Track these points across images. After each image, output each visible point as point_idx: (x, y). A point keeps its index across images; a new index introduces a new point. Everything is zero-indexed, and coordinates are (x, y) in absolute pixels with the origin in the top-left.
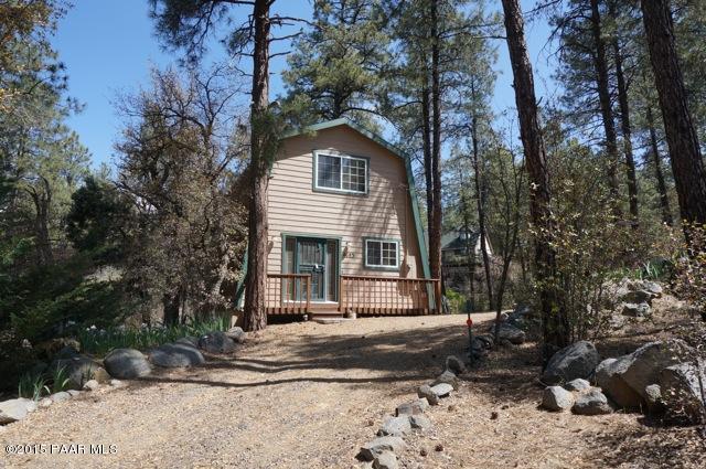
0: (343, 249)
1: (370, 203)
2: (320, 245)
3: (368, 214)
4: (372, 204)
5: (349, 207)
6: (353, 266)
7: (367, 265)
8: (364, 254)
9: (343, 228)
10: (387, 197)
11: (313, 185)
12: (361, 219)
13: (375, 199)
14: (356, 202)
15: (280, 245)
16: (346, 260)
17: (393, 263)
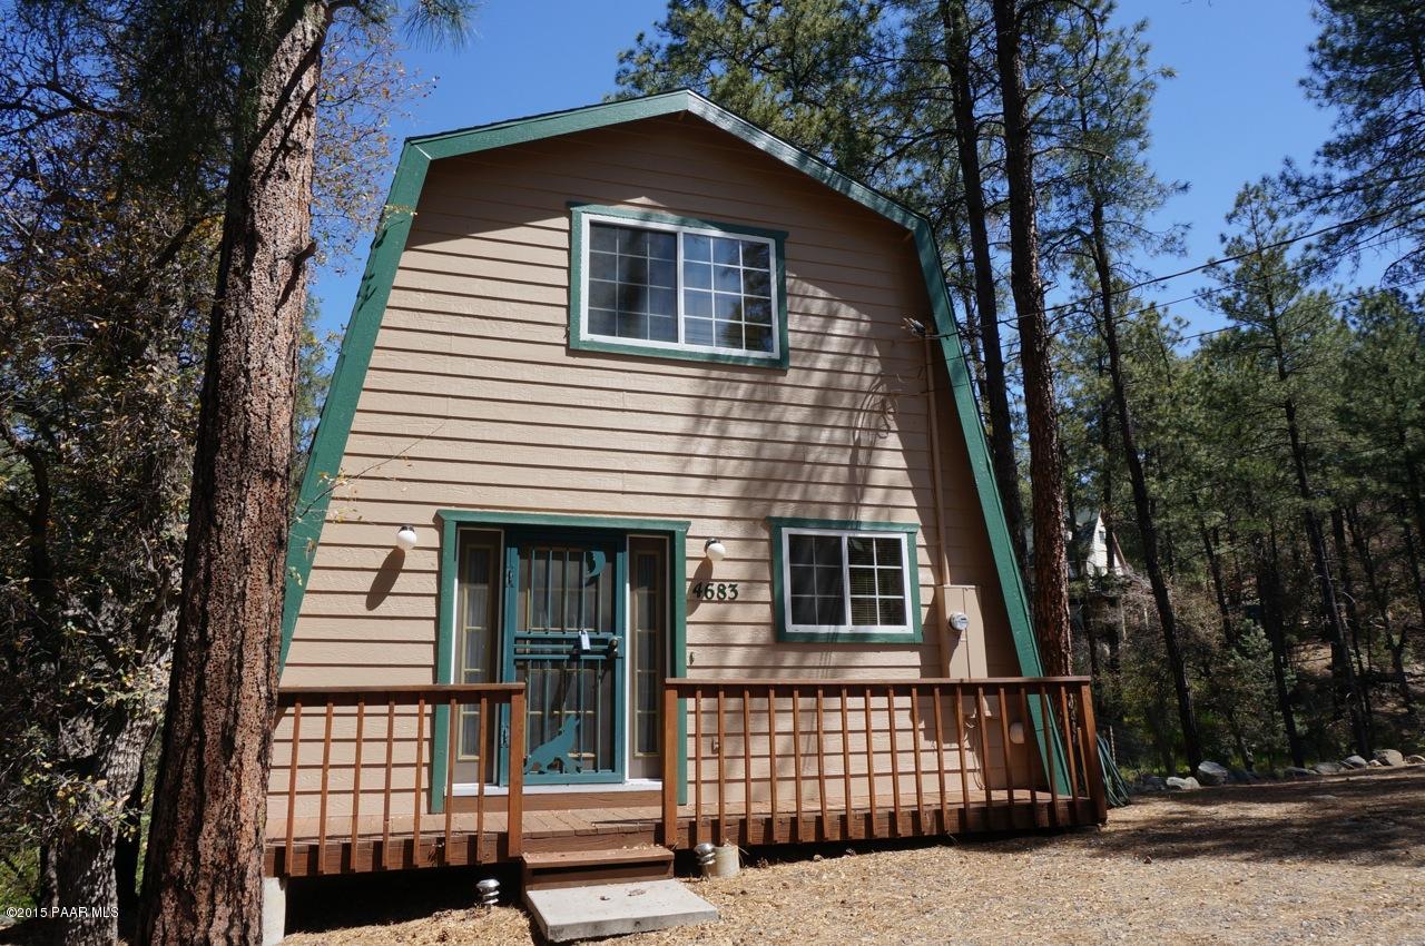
0: (691, 569)
1: (798, 390)
2: (599, 557)
3: (792, 433)
4: (808, 397)
5: (719, 408)
6: (744, 635)
7: (791, 628)
8: (775, 584)
9: (693, 486)
10: (865, 371)
11: (570, 328)
12: (767, 452)
13: (817, 379)
14: (742, 391)
15: (431, 560)
16: (704, 611)
17: (894, 614)
